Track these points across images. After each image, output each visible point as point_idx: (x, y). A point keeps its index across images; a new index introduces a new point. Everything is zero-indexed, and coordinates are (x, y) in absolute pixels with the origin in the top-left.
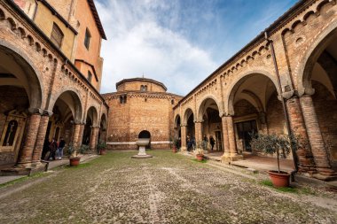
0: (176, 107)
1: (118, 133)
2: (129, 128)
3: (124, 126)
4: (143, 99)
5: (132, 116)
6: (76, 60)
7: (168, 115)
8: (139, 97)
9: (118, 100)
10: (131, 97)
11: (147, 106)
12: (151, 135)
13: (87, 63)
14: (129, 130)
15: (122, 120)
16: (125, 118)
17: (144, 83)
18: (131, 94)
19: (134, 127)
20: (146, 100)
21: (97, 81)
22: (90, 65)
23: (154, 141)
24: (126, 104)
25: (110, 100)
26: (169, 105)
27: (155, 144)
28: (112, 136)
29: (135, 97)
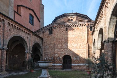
1: (48, 57)
2: (54, 53)
3: (51, 52)
4: (65, 29)
5: (57, 44)
6: (18, 6)
7: (87, 41)
8: (62, 27)
9: (47, 32)
10: (55, 28)
11: (67, 34)
12: (72, 58)
13: (27, 8)
14: (55, 55)
15: (50, 47)
16: (52, 45)
17: (70, 18)
18: (55, 26)
19: (58, 52)
20: (67, 29)
21: (40, 22)
22: (30, 9)
23: (74, 63)
24: (52, 35)
25: (43, 33)
26: (88, 32)
27: (75, 66)
28: (46, 59)
29: (58, 28)
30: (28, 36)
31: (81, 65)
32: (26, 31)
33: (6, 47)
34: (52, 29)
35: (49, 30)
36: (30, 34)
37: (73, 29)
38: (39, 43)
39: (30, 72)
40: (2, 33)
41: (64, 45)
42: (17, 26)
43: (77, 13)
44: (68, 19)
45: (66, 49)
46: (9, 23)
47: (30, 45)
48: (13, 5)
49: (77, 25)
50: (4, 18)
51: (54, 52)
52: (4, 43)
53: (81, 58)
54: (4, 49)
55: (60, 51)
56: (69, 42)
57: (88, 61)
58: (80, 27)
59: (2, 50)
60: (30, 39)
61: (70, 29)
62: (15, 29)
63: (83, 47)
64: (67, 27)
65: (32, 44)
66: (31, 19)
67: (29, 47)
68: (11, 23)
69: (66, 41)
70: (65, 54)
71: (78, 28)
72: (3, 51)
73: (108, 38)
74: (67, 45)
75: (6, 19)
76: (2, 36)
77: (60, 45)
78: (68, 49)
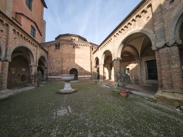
0: (96, 51)
1: (55, 70)
3: (59, 66)
4: (72, 46)
5: (64, 58)
6: (17, 13)
7: (90, 58)
8: (69, 45)
9: (54, 47)
10: (63, 44)
11: (74, 51)
12: (78, 71)
13: (28, 18)
14: (63, 68)
15: (57, 61)
16: (59, 59)
17: (73, 38)
18: (63, 42)
19: (66, 66)
20: (74, 47)
21: (41, 35)
22: (31, 21)
23: (80, 75)
24: (60, 50)
25: (48, 47)
26: (90, 51)
27: (81, 78)
28: (51, 72)
29: (66, 45)
30: (35, 48)
31: (86, 76)
32: (33, 43)
33: (9, 58)
34: (59, 45)
35: (56, 45)
36: (37, 46)
37: (79, 48)
38: (45, 57)
39: (38, 86)
40: (5, 40)
41: (72, 60)
42: (24, 36)
43: (79, 36)
44: (71, 38)
45: (73, 63)
46: (14, 30)
47: (37, 57)
48: (11, 10)
49: (82, 45)
50: (9, 23)
51: (62, 66)
52: (8, 52)
53: (85, 71)
54: (7, 61)
55: (68, 65)
56: (76, 57)
57: (91, 74)
58: (84, 47)
59: (3, 61)
60: (37, 52)
61: (77, 47)
62: (22, 38)
63: (87, 62)
64: (74, 46)
65: (38, 57)
66: (33, 31)
67: (35, 60)
68: (17, 31)
69: (73, 57)
70: (72, 68)
71: (83, 48)
72: (5, 62)
73: (118, 58)
74: (74, 60)
75: (12, 25)
76: (5, 44)
77: (67, 60)
78: (75, 63)
